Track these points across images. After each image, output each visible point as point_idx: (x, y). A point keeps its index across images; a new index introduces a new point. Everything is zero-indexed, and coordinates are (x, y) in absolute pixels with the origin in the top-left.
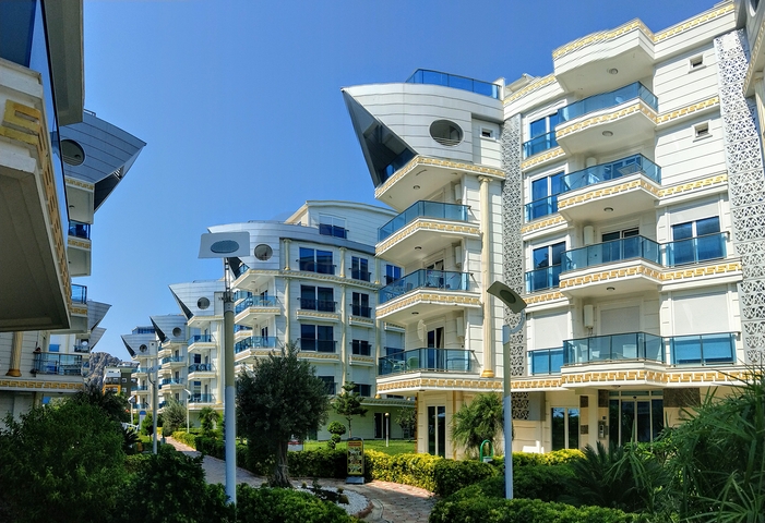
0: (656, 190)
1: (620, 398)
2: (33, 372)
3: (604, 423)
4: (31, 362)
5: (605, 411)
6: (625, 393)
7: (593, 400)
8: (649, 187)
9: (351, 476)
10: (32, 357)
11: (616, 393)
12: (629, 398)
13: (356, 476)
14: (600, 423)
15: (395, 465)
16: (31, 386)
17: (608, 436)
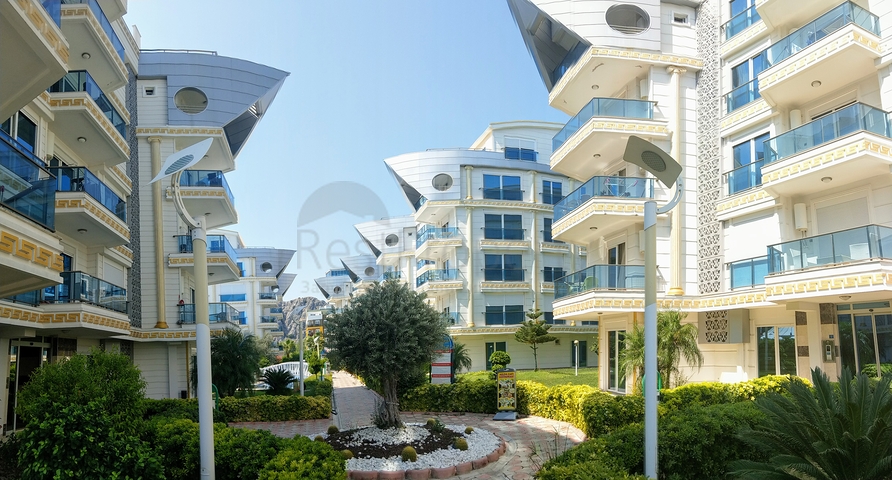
0: (875, 45)
1: (851, 312)
2: (179, 323)
3: (832, 343)
4: (175, 315)
5: (833, 329)
6: (857, 306)
7: (813, 316)
8: (866, 41)
9: (501, 411)
10: (176, 309)
11: (846, 307)
12: (865, 312)
13: (507, 411)
14: (824, 343)
15: (551, 398)
16: (178, 336)
17: (839, 359)
